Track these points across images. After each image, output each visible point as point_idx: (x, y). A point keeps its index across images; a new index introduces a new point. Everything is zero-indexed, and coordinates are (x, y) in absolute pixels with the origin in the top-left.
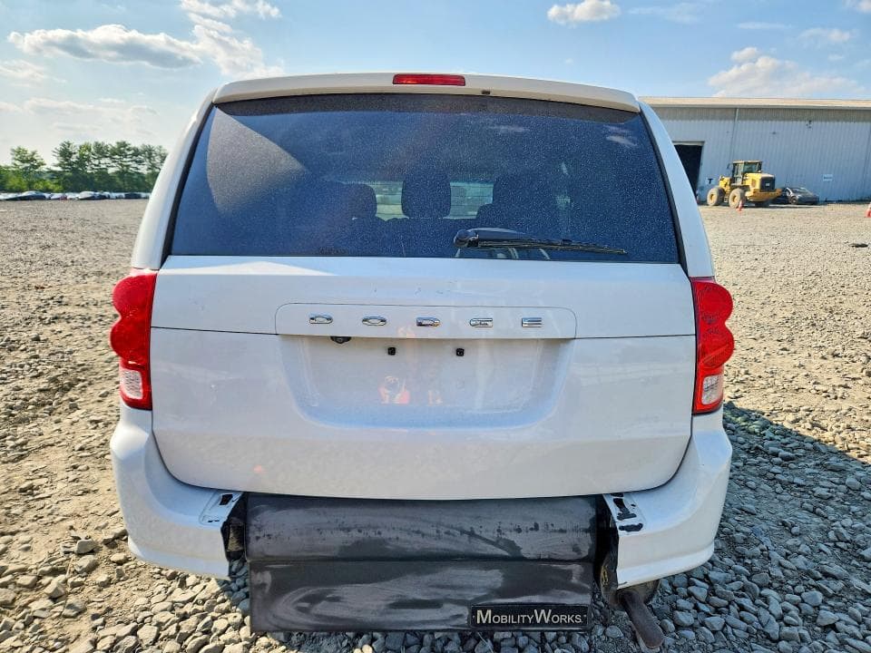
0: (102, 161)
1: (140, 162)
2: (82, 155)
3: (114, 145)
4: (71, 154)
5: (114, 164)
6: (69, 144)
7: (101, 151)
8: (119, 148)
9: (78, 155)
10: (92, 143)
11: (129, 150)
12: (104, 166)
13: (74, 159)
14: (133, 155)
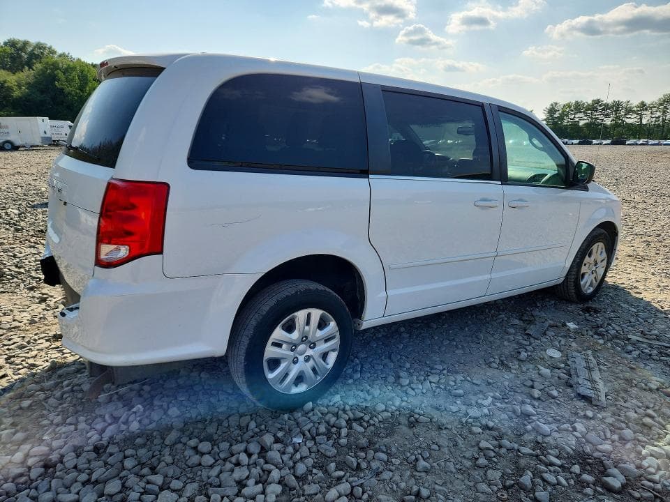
0: (577, 116)
1: (607, 115)
2: (563, 112)
3: (590, 102)
4: (556, 111)
5: (586, 118)
6: (556, 104)
7: (578, 107)
8: (593, 104)
9: (560, 112)
10: (573, 101)
11: (600, 106)
12: (577, 120)
13: (557, 115)
14: (603, 109)
